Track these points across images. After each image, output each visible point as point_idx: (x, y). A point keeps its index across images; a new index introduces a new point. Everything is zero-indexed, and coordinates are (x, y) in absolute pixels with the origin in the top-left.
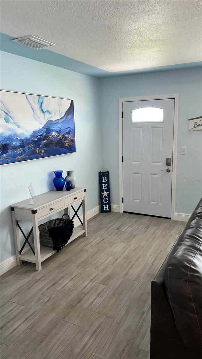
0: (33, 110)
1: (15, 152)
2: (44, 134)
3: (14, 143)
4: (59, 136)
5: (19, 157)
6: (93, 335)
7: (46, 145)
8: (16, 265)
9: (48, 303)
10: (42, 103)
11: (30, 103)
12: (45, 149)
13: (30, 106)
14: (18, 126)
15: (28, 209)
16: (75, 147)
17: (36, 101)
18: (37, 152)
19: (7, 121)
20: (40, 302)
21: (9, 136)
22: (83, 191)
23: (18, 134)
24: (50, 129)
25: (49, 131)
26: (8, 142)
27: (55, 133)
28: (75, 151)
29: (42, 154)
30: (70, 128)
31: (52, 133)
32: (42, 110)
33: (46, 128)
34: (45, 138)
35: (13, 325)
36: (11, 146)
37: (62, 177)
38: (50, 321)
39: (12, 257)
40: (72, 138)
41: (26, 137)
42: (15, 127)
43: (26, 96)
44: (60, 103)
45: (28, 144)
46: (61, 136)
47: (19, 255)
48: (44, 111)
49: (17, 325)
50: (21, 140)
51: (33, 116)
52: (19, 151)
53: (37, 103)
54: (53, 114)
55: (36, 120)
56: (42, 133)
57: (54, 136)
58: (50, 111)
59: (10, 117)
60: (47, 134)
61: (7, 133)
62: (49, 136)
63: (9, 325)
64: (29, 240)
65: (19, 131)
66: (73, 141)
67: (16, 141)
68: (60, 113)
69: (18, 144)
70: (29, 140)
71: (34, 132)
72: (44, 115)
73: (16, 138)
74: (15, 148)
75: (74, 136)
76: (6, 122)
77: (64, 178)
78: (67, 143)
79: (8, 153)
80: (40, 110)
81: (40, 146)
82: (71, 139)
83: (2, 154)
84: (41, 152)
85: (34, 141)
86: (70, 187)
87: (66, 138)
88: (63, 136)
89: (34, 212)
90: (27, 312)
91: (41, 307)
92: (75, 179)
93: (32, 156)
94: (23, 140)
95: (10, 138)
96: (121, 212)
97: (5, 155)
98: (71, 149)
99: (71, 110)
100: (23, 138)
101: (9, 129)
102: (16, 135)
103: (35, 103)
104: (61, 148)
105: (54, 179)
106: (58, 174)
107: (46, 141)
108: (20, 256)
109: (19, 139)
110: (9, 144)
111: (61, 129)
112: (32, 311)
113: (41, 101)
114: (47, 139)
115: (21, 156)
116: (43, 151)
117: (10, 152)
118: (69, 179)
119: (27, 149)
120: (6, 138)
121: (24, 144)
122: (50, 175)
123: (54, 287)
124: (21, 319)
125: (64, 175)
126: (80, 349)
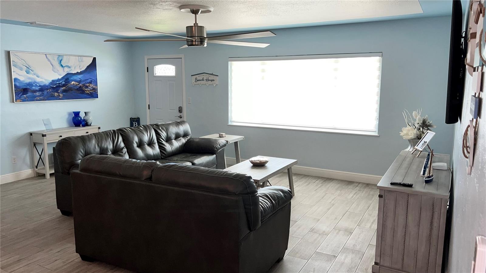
0: (52, 65)
1: (35, 94)
2: (63, 83)
3: (34, 88)
4: (79, 84)
5: (38, 98)
7: (64, 91)
11: (49, 60)
12: (64, 93)
13: (50, 63)
14: (38, 77)
15: (40, 134)
16: (97, 94)
17: (56, 59)
18: (56, 95)
19: (28, 72)
21: (29, 83)
22: (98, 129)
23: (37, 82)
24: (70, 79)
25: (68, 81)
26: (28, 87)
27: (74, 82)
28: (97, 97)
30: (91, 79)
31: (71, 82)
32: (62, 65)
33: (66, 78)
34: (64, 86)
36: (30, 90)
37: (79, 115)
40: (94, 87)
41: (45, 84)
42: (35, 77)
43: (46, 56)
44: (80, 60)
45: (47, 89)
46: (81, 85)
48: (64, 66)
50: (40, 86)
51: (52, 70)
52: (38, 94)
53: (56, 61)
54: (73, 68)
55: (55, 72)
56: (61, 82)
57: (74, 84)
58: (69, 66)
59: (31, 70)
60: (65, 83)
61: (28, 81)
62: (68, 84)
65: (38, 80)
66: (95, 90)
67: (35, 87)
68: (81, 67)
69: (37, 88)
70: (47, 87)
71: (53, 81)
72: (64, 69)
73: (36, 85)
74: (35, 91)
75: (96, 84)
77: (81, 118)
78: (88, 90)
79: (28, 95)
80: (59, 65)
81: (59, 91)
82: (92, 88)
83: (23, 94)
84: (59, 96)
85: (53, 88)
86: (86, 124)
87: (87, 87)
88: (84, 85)
89: (43, 136)
92: (91, 119)
93: (51, 97)
94: (42, 86)
95: (30, 84)
97: (25, 96)
98: (93, 95)
99: (93, 66)
100: (42, 85)
101: (29, 78)
102: (35, 82)
103: (54, 60)
104: (81, 94)
105: (73, 117)
106: (77, 114)
107: (65, 88)
108: (36, 169)
109: (38, 85)
110: (29, 88)
111: (81, 80)
113: (61, 59)
114: (66, 86)
115: (40, 97)
116: (61, 95)
117: (29, 94)
118: (86, 118)
119: (45, 92)
120: (26, 84)
121: (43, 89)
122: (70, 114)
125: (82, 115)
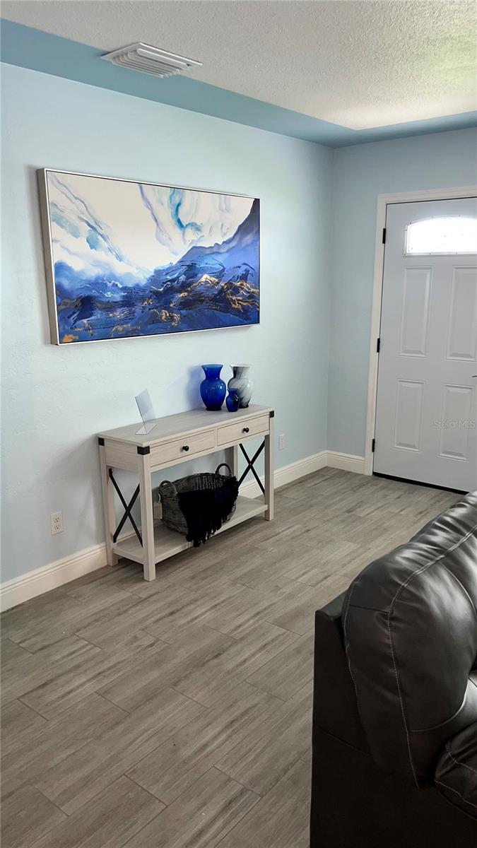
0: (156, 220)
1: (111, 315)
2: (182, 278)
3: (109, 294)
4: (218, 283)
5: (120, 328)
6: (227, 727)
7: (185, 304)
8: (106, 564)
9: (150, 649)
10: (179, 205)
11: (148, 205)
12: (183, 312)
13: (150, 212)
14: (119, 258)
15: (130, 444)
16: (259, 312)
17: (166, 199)
18: (163, 318)
19: (93, 244)
20: (135, 644)
21: (98, 278)
22: (268, 416)
23: (117, 275)
24: (197, 266)
25: (194, 271)
26: (94, 293)
27: (208, 277)
28: (257, 322)
29: (173, 324)
30: (247, 267)
31: (202, 276)
32: (179, 221)
33: (188, 264)
34: (184, 287)
35: (67, 682)
36: (101, 303)
37: (219, 378)
38: (146, 685)
39: (98, 546)
40: (252, 290)
41: (137, 282)
42: (110, 259)
43: (141, 188)
44: (224, 207)
45: (143, 299)
46: (223, 285)
47: (112, 543)
48: (184, 224)
49: (77, 684)
50: (124, 289)
51: (156, 235)
52: (119, 314)
53: (166, 206)
54: (205, 232)
55: (164, 245)
56: (176, 276)
57: (206, 282)
58: (199, 223)
59: (101, 236)
60: (187, 279)
61: (93, 273)
62: (193, 282)
63: (60, 681)
64: (132, 512)
65: (120, 269)
66: (254, 298)
67: (113, 292)
68: (225, 229)
69: (118, 297)
70: (143, 290)
71: (158, 272)
72: (183, 234)
73: (114, 284)
74: (111, 306)
75: (257, 285)
76: (92, 247)
77: (224, 383)
78: (237, 301)
79: (93, 317)
80: (173, 221)
81: (171, 305)
82: (249, 292)
83: (80, 317)
84: (172, 319)
85: (157, 294)
86: (237, 403)
87: (236, 290)
88: (229, 284)
89: (143, 451)
90: (103, 661)
91: (134, 655)
92: (251, 387)
93: (150, 326)
94: (130, 288)
95: (99, 284)
96: (367, 474)
97: (85, 321)
98: (248, 315)
99: (252, 223)
100: (130, 285)
101: (97, 264)
102: (112, 277)
103: (162, 204)
104: (223, 312)
105: (203, 383)
106: (212, 373)
107: (186, 294)
108: (113, 545)
109: (121, 286)
110: (95, 297)
111: (224, 268)
112: (114, 660)
113: (177, 200)
114: (189, 289)
115: (125, 326)
116: (177, 317)
117: (98, 315)
118: (237, 385)
119: (138, 309)
120: (89, 282)
121: (131, 297)
122: (193, 373)
123: (171, 618)
124: (88, 672)
125: (226, 375)
126: (192, 751)
